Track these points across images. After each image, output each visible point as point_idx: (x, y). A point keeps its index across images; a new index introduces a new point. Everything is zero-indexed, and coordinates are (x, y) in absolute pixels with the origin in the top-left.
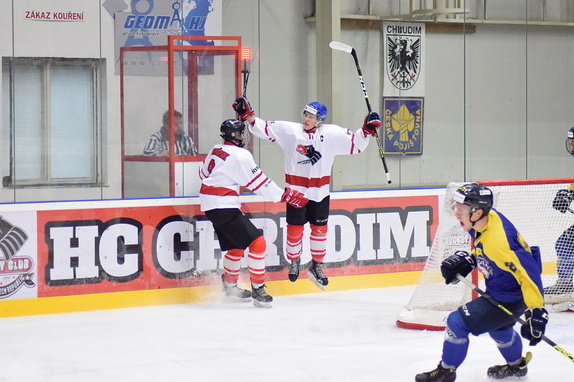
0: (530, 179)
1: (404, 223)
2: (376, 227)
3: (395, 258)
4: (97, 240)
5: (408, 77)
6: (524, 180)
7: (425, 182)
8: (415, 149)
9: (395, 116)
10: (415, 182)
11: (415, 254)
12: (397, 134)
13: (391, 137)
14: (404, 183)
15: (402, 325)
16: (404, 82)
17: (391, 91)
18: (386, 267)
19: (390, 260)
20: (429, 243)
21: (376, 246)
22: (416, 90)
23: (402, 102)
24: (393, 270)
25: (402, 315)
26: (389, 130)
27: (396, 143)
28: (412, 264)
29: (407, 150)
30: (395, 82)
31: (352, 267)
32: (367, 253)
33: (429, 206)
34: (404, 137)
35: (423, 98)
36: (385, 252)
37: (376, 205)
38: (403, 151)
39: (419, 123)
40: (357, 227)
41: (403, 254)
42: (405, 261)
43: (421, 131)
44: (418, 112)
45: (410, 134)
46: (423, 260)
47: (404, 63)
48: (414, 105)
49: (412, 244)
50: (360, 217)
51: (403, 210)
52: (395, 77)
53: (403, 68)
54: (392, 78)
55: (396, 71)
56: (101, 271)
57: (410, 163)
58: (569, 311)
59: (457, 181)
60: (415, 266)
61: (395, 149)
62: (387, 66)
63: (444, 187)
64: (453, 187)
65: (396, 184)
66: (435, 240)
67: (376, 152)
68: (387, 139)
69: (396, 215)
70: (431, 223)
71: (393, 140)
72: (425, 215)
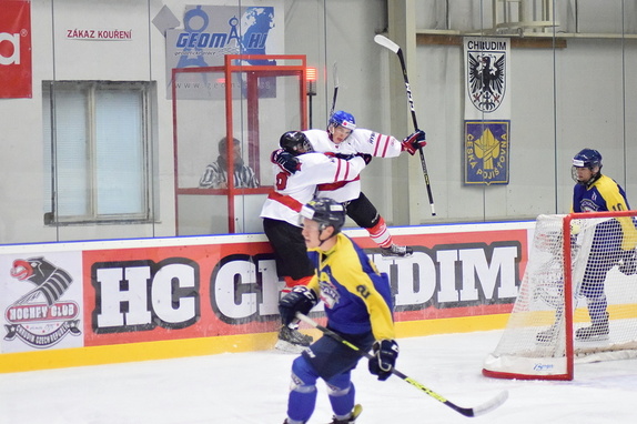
1: (489, 261)
2: (458, 264)
3: (480, 300)
4: (149, 283)
5: (492, 98)
7: (511, 214)
8: (501, 178)
9: (478, 141)
10: (501, 214)
11: (502, 294)
12: (480, 162)
13: (473, 164)
14: (489, 215)
15: (488, 374)
16: (487, 104)
17: (472, 113)
18: (471, 309)
19: (474, 302)
20: (518, 283)
21: (459, 286)
22: (500, 113)
23: (486, 126)
24: (478, 313)
25: (488, 363)
26: (471, 157)
27: (479, 172)
28: (499, 306)
29: (493, 179)
30: (477, 103)
31: (432, 309)
32: (448, 294)
33: (517, 241)
34: (488, 165)
35: (509, 121)
36: (469, 293)
37: (458, 241)
38: (487, 180)
39: (505, 149)
40: (437, 265)
41: (489, 295)
42: (491, 302)
43: (507, 157)
44: (503, 137)
45: (495, 161)
46: (510, 301)
47: (487, 83)
48: (499, 129)
49: (498, 283)
50: (440, 255)
51: (488, 245)
52: (478, 98)
53: (486, 88)
54: (474, 99)
55: (479, 91)
56: (154, 316)
57: (495, 194)
59: (548, 213)
60: (502, 308)
61: (479, 178)
62: (469, 85)
63: (534, 220)
64: (544, 219)
65: (480, 216)
66: (524, 279)
67: (457, 182)
68: (469, 166)
69: (481, 252)
70: (520, 259)
71: (476, 168)
72: (513, 251)
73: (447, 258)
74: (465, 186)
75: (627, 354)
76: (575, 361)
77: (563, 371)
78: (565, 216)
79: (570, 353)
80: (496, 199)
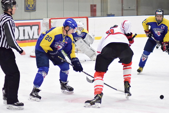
1: (31, 29)
2: (24, 30)
7: (36, 18)
8: (34, 9)
11: (34, 37)
12: (29, 5)
13: (27, 6)
14: (31, 18)
15: (31, 57)
18: (27, 41)
19: (28, 39)
20: (38, 35)
21: (24, 35)
24: (29, 42)
25: (31, 54)
26: (27, 4)
27: (29, 8)
28: (34, 40)
29: (32, 10)
33: (38, 25)
34: (31, 6)
36: (27, 37)
37: (24, 25)
38: (31, 10)
39: (35, 2)
40: (19, 30)
41: (31, 38)
42: (32, 39)
43: (35, 4)
45: (33, 5)
46: (36, 39)
49: (33, 35)
50: (20, 28)
51: (31, 26)
57: (33, 13)
61: (29, 9)
63: (42, 19)
64: (44, 19)
65: (29, 19)
67: (23, 10)
68: (26, 6)
69: (29, 27)
70: (39, 29)
71: (28, 7)
72: (37, 27)
73: (21, 29)
74: (25, 11)
78: (50, 19)
80: (32, 14)
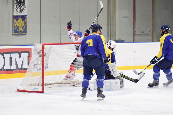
0: (62, 42)
1: (20, 57)
2: (11, 58)
3: (17, 69)
5: (22, 8)
6: (60, 43)
7: (27, 43)
8: (24, 33)
9: (17, 21)
10: (24, 43)
11: (23, 67)
12: (18, 27)
13: (16, 28)
14: (20, 43)
15: (19, 91)
16: (20, 10)
17: (16, 13)
18: (14, 71)
19: (15, 69)
20: (28, 64)
21: (11, 64)
22: (24, 13)
23: (20, 17)
24: (16, 72)
25: (19, 87)
26: (15, 26)
27: (18, 30)
28: (22, 71)
29: (21, 33)
30: (17, 10)
31: (2, 71)
32: (7, 67)
33: (28, 51)
34: (20, 28)
35: (27, 16)
36: (14, 67)
38: (20, 33)
39: (25, 24)
40: (4, 58)
41: (20, 67)
42: (20, 69)
43: (26, 26)
44: (25, 20)
45: (22, 27)
46: (26, 69)
48: (24, 18)
49: (23, 64)
50: (5, 55)
52: (17, 8)
53: (20, 5)
54: (16, 9)
55: (18, 6)
57: (22, 37)
58: (74, 86)
59: (38, 43)
60: (23, 71)
61: (18, 32)
62: (15, 4)
63: (33, 45)
64: (36, 45)
65: (17, 44)
66: (30, 62)
67: (11, 33)
68: (15, 29)
69: (18, 54)
70: (29, 57)
71: (17, 29)
72: (27, 54)
73: (7, 56)
74: (13, 35)
75: (60, 85)
76: (45, 87)
77: (41, 90)
78: (43, 44)
79: (43, 84)
80: (22, 39)
